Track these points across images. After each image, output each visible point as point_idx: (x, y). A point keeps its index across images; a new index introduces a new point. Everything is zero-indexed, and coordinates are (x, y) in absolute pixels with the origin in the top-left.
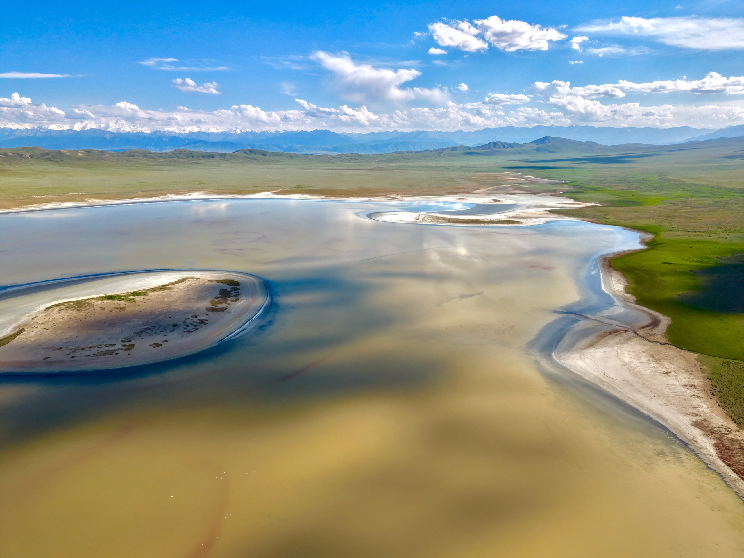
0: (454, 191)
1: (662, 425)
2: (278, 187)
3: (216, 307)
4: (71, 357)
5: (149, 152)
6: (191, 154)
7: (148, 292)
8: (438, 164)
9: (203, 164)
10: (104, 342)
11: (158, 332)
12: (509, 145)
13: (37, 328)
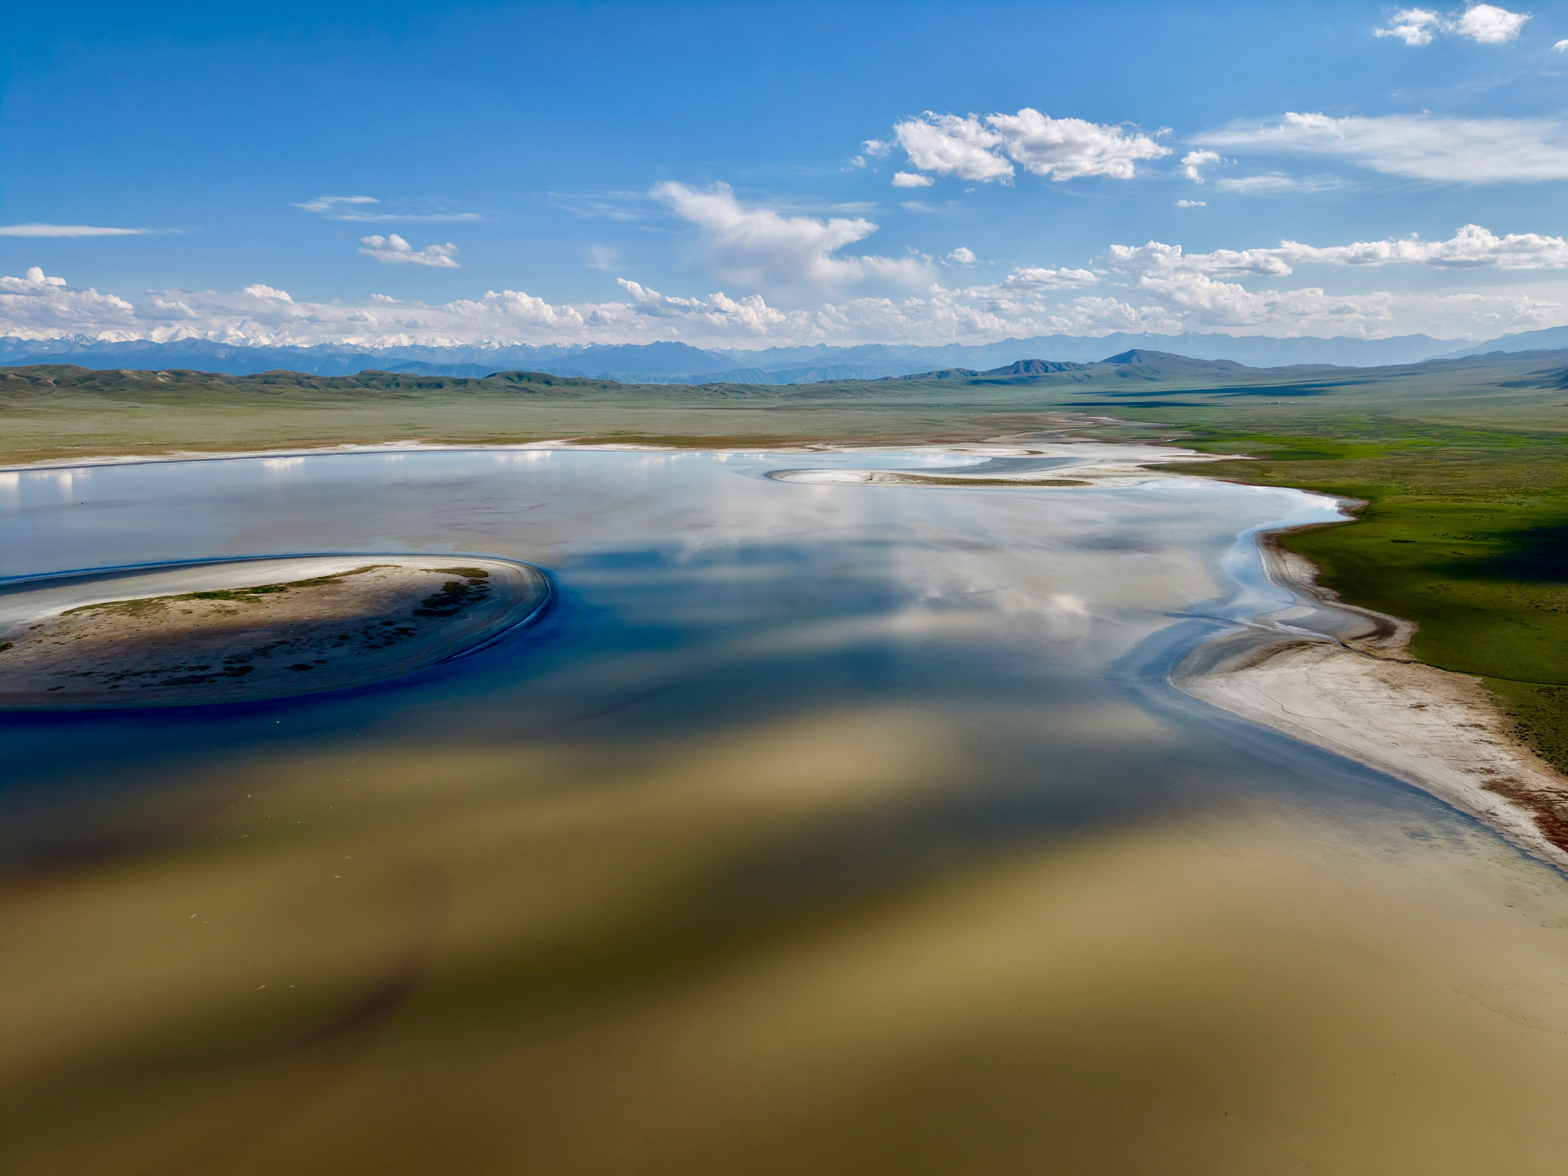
0: (944, 439)
1: (1417, 788)
2: (577, 434)
3: (435, 608)
4: (111, 686)
5: (305, 375)
6: (395, 380)
7: (289, 587)
8: (911, 400)
9: (419, 398)
10: (184, 663)
11: (306, 647)
12: (1057, 365)
13: (40, 642)
